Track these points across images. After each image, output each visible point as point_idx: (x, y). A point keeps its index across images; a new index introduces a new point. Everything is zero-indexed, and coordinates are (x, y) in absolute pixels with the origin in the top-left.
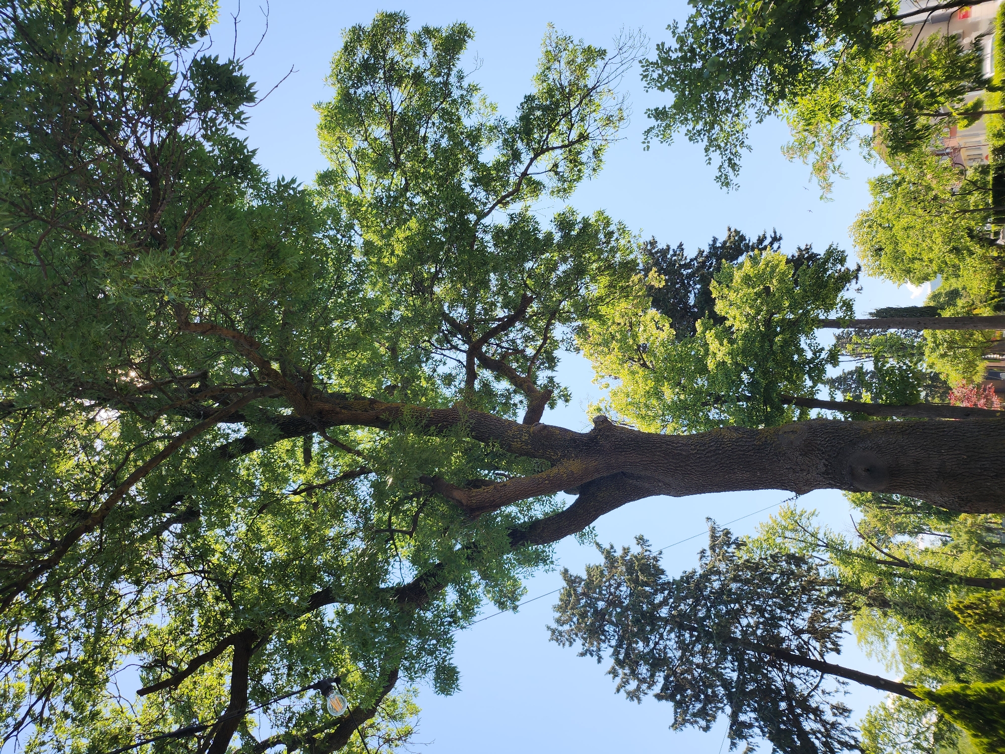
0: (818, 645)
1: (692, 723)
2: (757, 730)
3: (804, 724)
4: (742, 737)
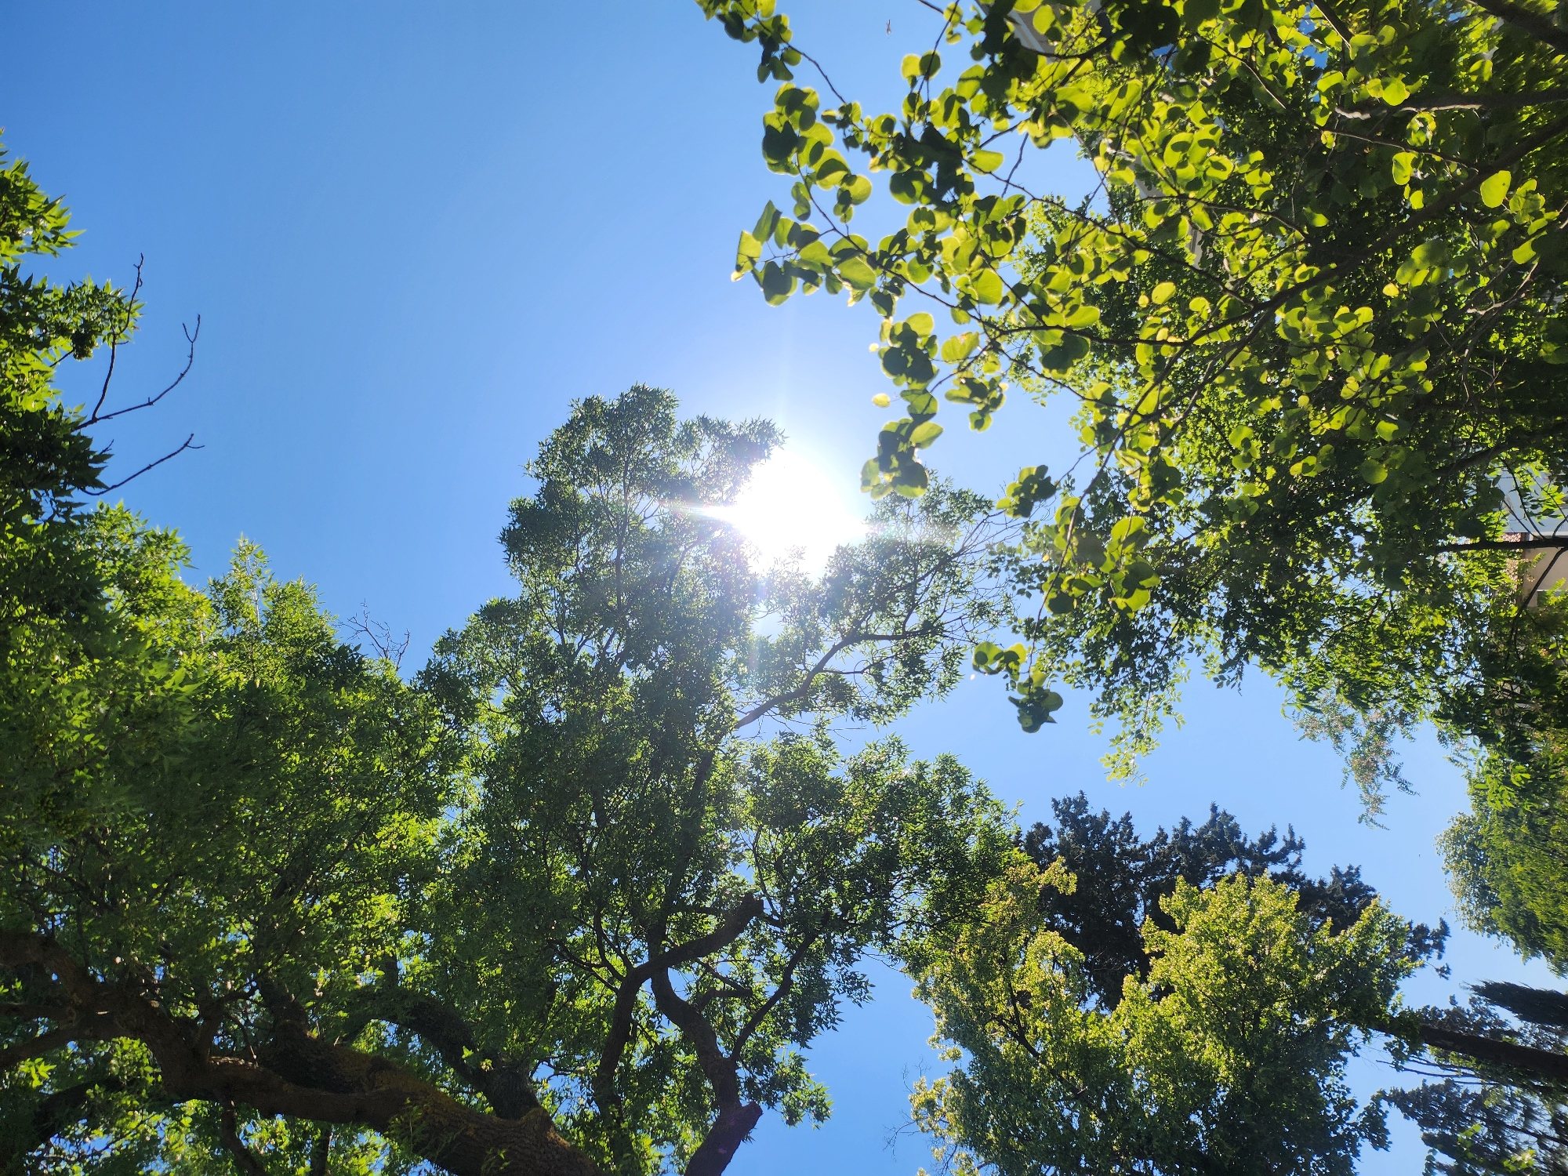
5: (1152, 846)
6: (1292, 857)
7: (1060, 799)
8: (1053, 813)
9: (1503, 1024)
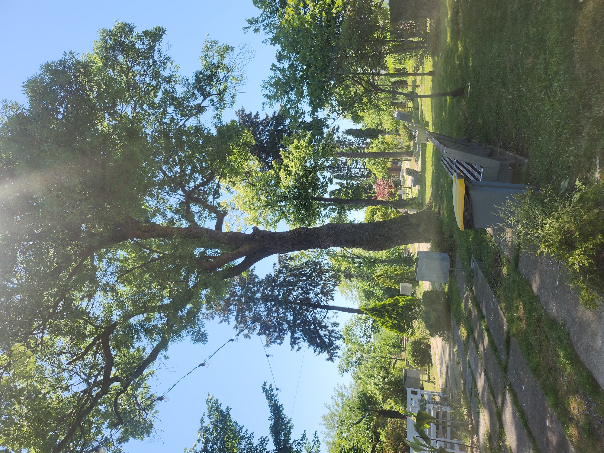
0: (325, 298)
1: (274, 342)
2: (302, 339)
3: (320, 333)
4: (296, 344)
5: (265, 120)
6: (303, 117)
7: (237, 111)
8: (235, 115)
9: (350, 140)
